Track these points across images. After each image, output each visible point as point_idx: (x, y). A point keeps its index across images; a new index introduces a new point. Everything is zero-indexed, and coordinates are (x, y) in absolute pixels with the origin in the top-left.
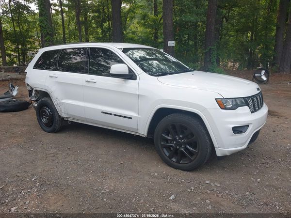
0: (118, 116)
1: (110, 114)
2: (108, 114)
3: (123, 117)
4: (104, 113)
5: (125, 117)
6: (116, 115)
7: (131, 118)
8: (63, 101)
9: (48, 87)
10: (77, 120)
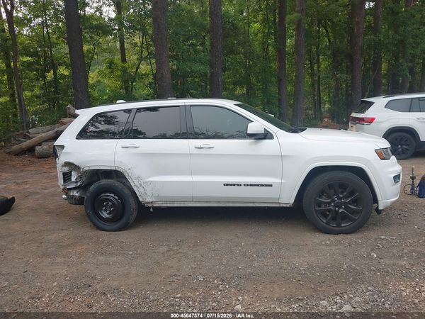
0: (251, 185)
1: (238, 185)
2: (234, 185)
3: (258, 185)
4: (227, 185)
5: (262, 185)
6: (248, 185)
7: (271, 186)
8: (151, 179)
9: (121, 162)
10: (173, 202)
